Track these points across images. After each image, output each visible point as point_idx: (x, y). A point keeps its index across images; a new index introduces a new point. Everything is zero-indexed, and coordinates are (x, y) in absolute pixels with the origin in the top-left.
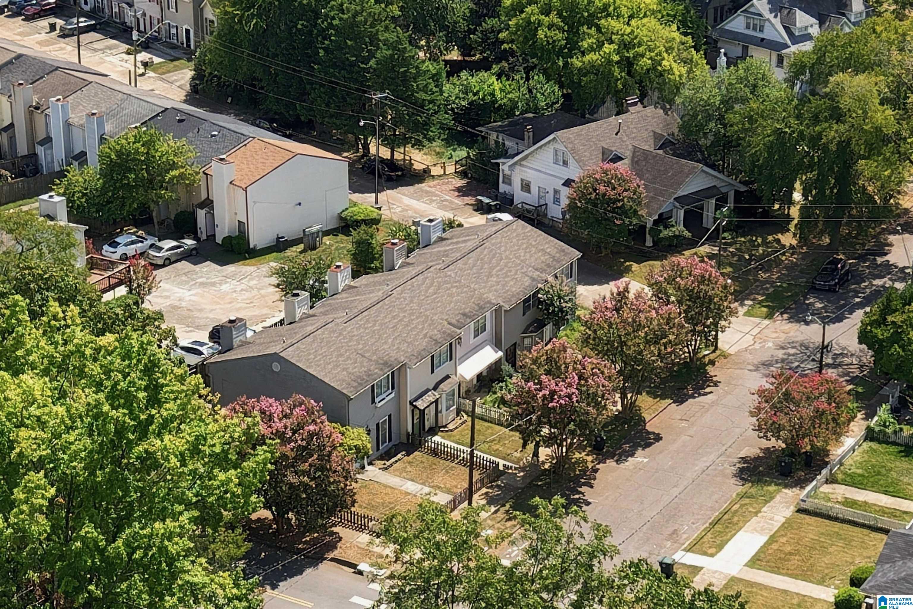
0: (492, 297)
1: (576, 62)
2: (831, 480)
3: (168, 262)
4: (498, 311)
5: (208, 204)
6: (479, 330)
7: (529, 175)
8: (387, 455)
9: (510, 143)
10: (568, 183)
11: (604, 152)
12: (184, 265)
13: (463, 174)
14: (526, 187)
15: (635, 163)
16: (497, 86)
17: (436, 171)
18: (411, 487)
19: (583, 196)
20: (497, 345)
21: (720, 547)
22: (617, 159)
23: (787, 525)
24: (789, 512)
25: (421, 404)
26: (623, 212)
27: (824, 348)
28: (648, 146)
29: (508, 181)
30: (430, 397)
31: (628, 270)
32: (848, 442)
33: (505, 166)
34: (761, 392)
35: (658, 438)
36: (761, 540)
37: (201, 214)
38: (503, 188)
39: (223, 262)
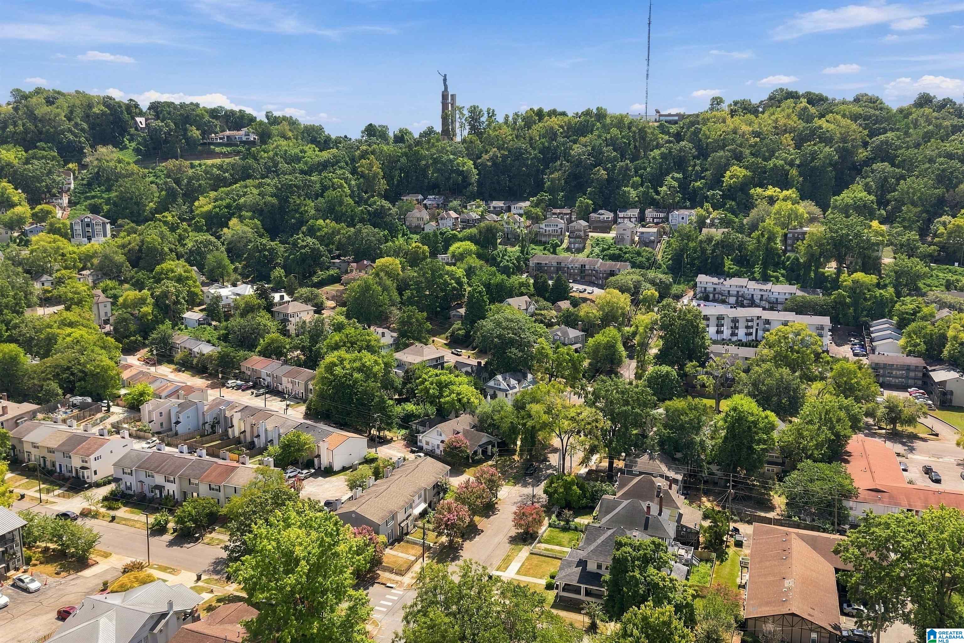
0: (423, 485)
1: (442, 400)
2: (540, 542)
3: (306, 478)
4: (425, 490)
5: (319, 456)
6: (420, 497)
7: (428, 439)
8: (392, 544)
9: (421, 428)
10: (442, 442)
11: (454, 430)
12: (311, 478)
13: (405, 439)
14: (427, 443)
15: (464, 434)
16: (414, 408)
17: (395, 439)
18: (401, 555)
19: (449, 447)
20: (425, 502)
21: (506, 568)
22: (458, 433)
23: (527, 559)
24: (527, 554)
25: (402, 525)
26: (462, 451)
27: (534, 496)
28: (468, 428)
29: (420, 441)
30: (405, 523)
31: (465, 471)
32: (543, 528)
33: (420, 437)
34: (515, 513)
35: (482, 531)
36: (519, 565)
37: (316, 460)
38: (419, 444)
39: (325, 477)
